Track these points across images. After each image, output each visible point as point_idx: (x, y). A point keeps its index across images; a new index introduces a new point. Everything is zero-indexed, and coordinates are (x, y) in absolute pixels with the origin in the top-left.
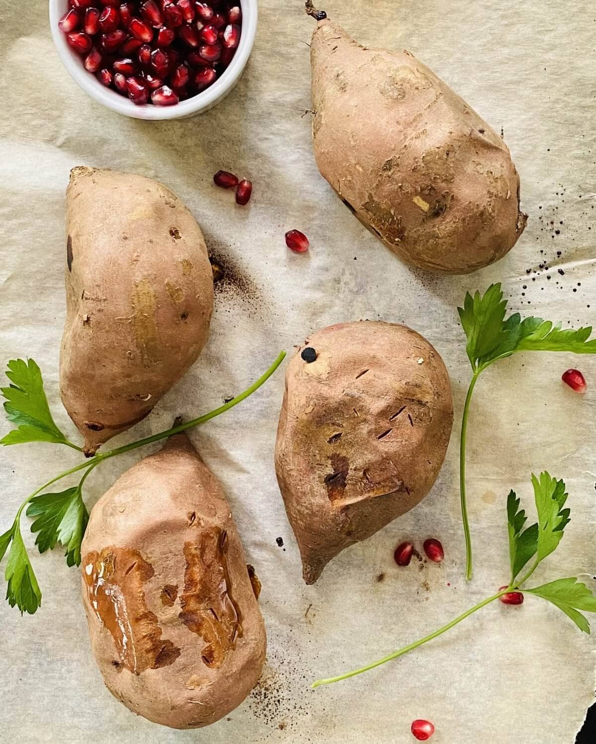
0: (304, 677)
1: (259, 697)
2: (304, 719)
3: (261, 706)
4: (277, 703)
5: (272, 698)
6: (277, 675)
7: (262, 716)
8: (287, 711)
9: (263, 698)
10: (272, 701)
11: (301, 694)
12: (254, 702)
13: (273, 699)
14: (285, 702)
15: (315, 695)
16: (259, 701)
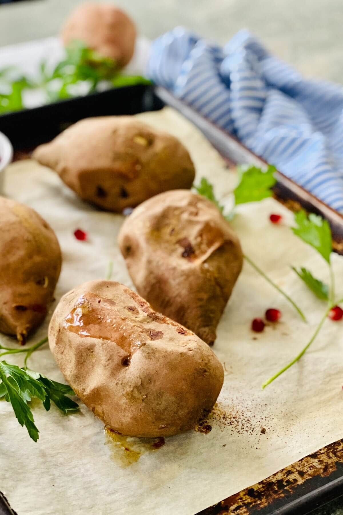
0: (253, 400)
1: (233, 424)
2: (274, 422)
3: (239, 427)
4: (248, 422)
5: (242, 421)
6: (235, 408)
7: (245, 432)
8: (259, 423)
9: (236, 423)
10: (244, 422)
11: (259, 410)
12: (233, 427)
13: (244, 420)
14: (253, 419)
15: (269, 407)
16: (235, 425)
